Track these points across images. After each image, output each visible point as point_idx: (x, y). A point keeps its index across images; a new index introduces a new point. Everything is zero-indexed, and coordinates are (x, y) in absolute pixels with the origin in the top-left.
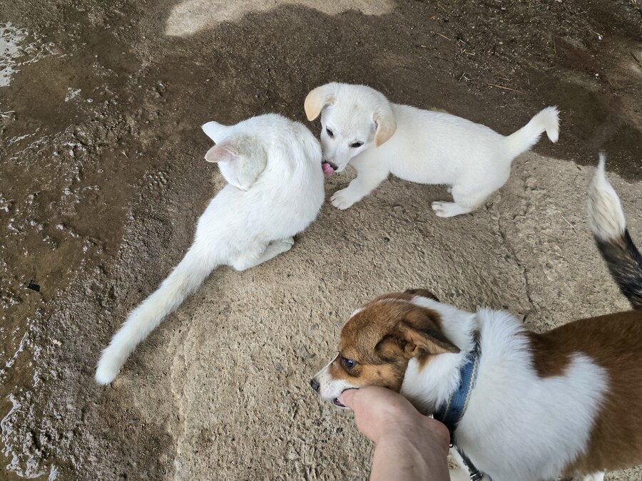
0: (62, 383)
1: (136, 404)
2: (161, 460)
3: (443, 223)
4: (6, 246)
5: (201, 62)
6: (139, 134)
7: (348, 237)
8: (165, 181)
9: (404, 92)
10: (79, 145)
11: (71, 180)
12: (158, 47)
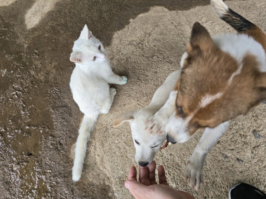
0: (59, 185)
1: (90, 180)
2: (109, 196)
3: (176, 54)
4: (11, 144)
5: (48, 34)
6: (38, 76)
7: (140, 79)
8: (58, 90)
9: (136, 6)
10: (17, 92)
11: (22, 107)
12: (27, 36)
